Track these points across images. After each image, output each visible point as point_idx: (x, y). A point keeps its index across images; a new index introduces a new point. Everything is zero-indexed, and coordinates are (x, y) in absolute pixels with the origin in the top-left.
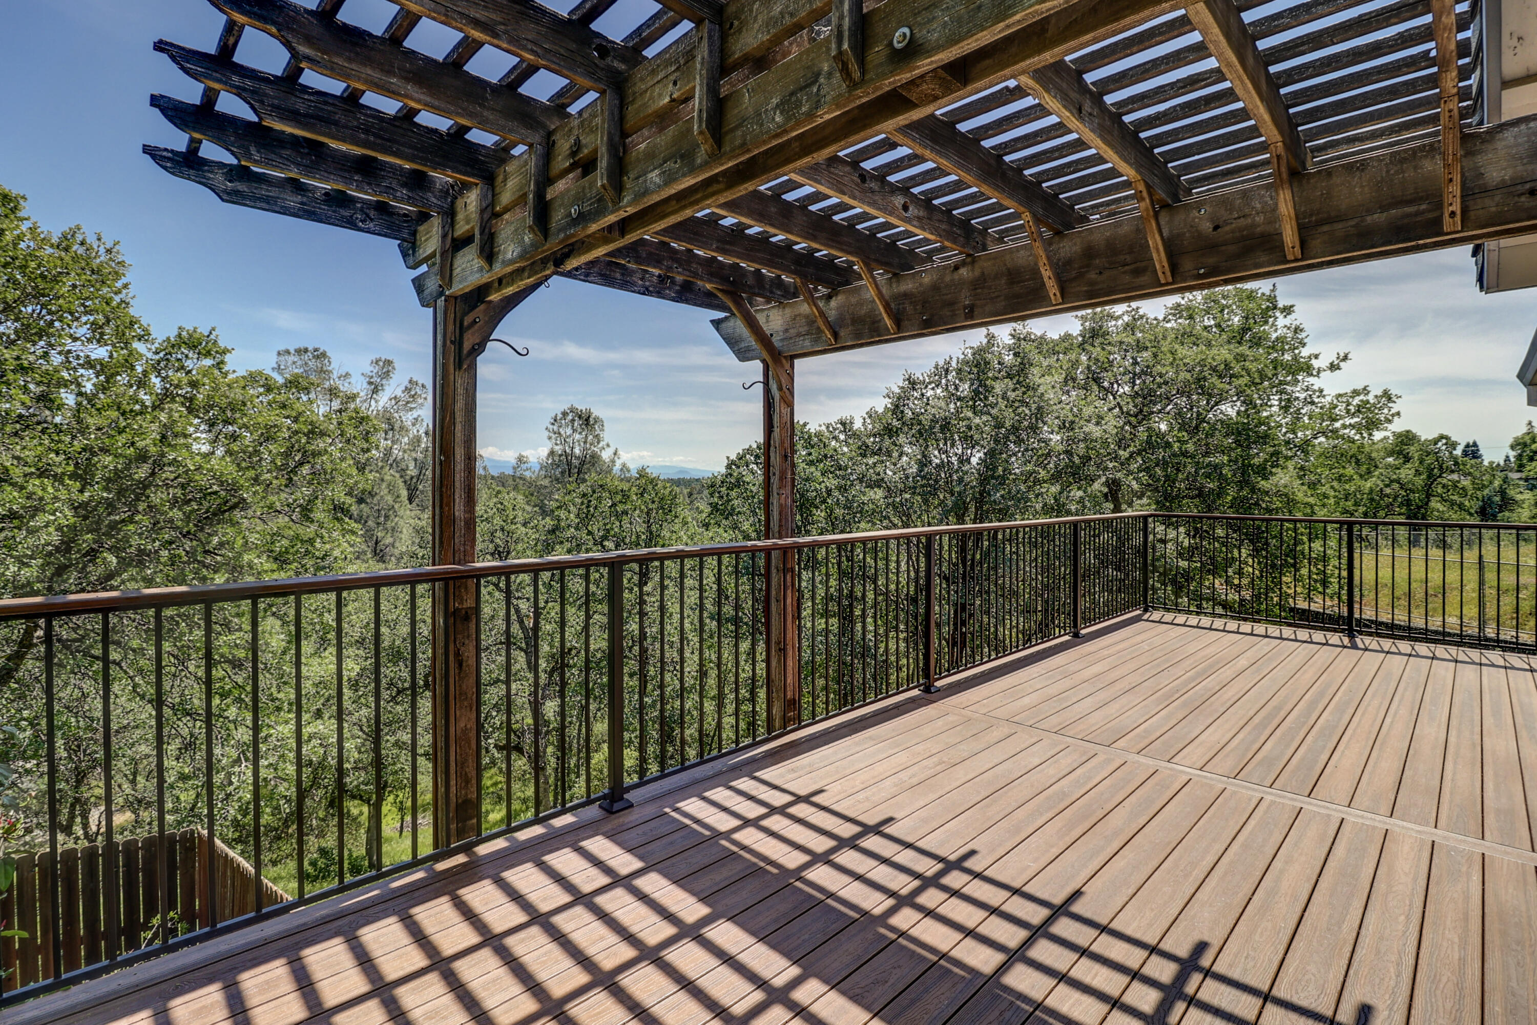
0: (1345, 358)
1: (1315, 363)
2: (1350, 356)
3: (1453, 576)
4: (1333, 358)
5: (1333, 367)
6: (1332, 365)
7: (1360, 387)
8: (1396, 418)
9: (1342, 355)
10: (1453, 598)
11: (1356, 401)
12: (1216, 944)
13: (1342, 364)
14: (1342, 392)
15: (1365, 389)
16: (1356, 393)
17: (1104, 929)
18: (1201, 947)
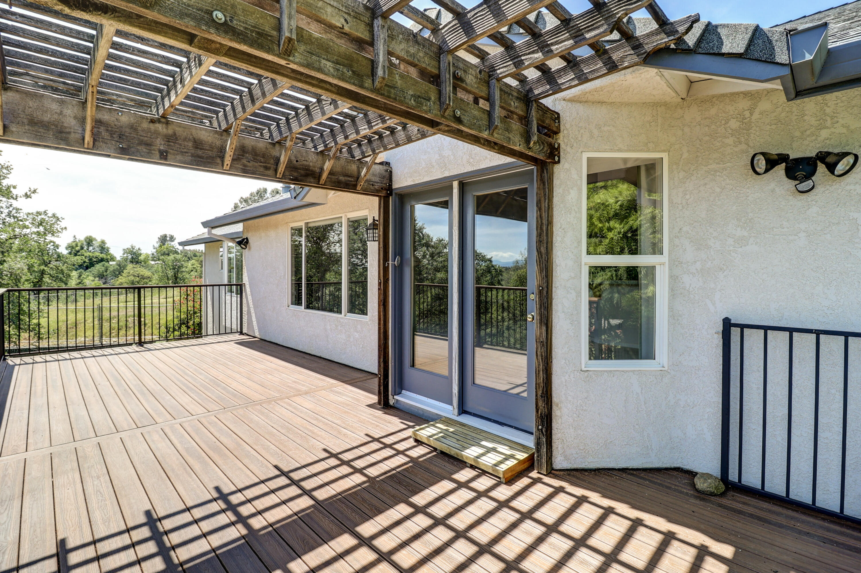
0: (35, 192)
1: (14, 192)
2: (37, 191)
3: (80, 316)
4: (27, 190)
5: (27, 196)
6: (26, 194)
7: (42, 210)
8: (64, 231)
9: (32, 190)
10: (81, 327)
11: (39, 218)
12: (150, 507)
13: (32, 195)
14: (30, 212)
15: (45, 212)
16: (39, 213)
17: (94, 542)
18: (148, 513)
